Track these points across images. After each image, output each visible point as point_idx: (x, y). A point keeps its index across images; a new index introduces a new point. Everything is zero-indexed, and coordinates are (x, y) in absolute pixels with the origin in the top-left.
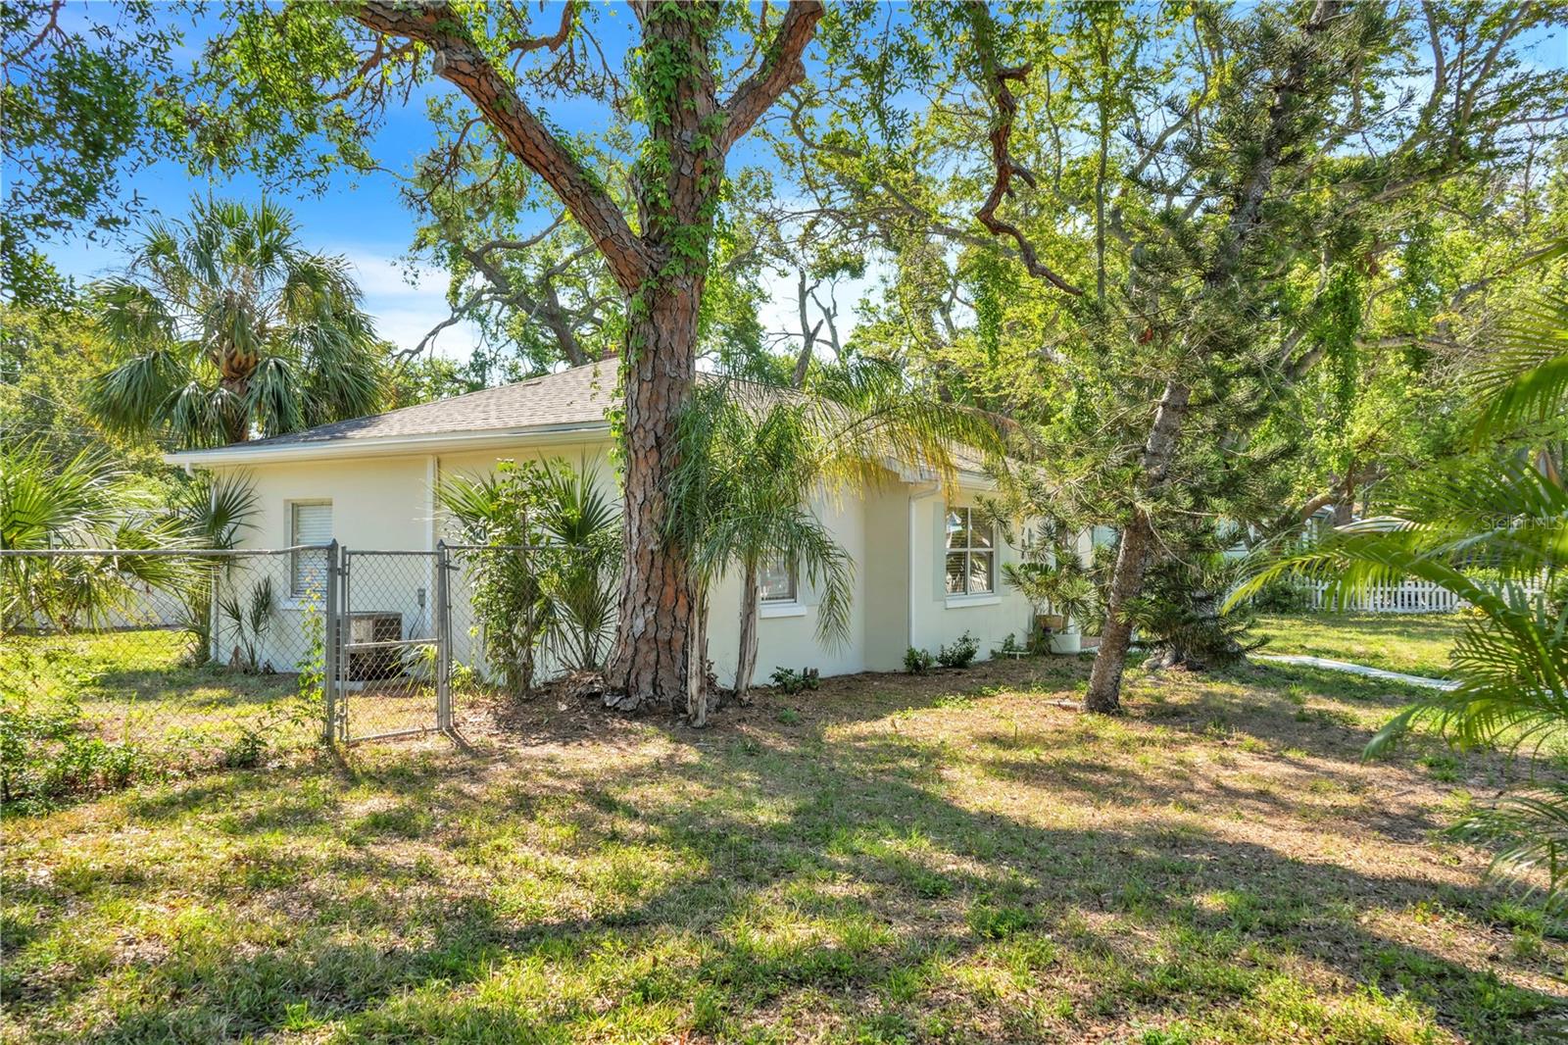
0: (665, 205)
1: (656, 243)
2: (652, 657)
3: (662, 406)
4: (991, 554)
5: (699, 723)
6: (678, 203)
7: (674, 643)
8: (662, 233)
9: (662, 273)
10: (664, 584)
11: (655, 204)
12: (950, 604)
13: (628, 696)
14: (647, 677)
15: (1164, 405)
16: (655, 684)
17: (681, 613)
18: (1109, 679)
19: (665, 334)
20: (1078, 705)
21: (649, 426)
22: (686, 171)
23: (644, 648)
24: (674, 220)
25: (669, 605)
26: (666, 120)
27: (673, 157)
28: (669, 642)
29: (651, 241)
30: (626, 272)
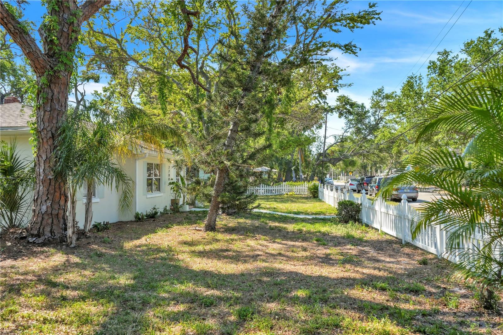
0: (56, 42)
1: (52, 57)
2: (50, 221)
3: (54, 121)
4: (159, 179)
5: (72, 246)
6: (62, 42)
7: (59, 215)
8: (54, 53)
9: (56, 68)
10: (55, 191)
11: (52, 41)
12: (148, 196)
13: (40, 237)
14: (48, 229)
15: (231, 130)
16: (51, 232)
17: (62, 203)
18: (213, 220)
19: (56, 93)
20: (202, 229)
21: (49, 129)
22: (65, 30)
23: (46, 217)
24: (60, 49)
25: (57, 200)
26: (57, 9)
27: (60, 23)
28: (57, 214)
29: (50, 56)
30: (39, 67)
